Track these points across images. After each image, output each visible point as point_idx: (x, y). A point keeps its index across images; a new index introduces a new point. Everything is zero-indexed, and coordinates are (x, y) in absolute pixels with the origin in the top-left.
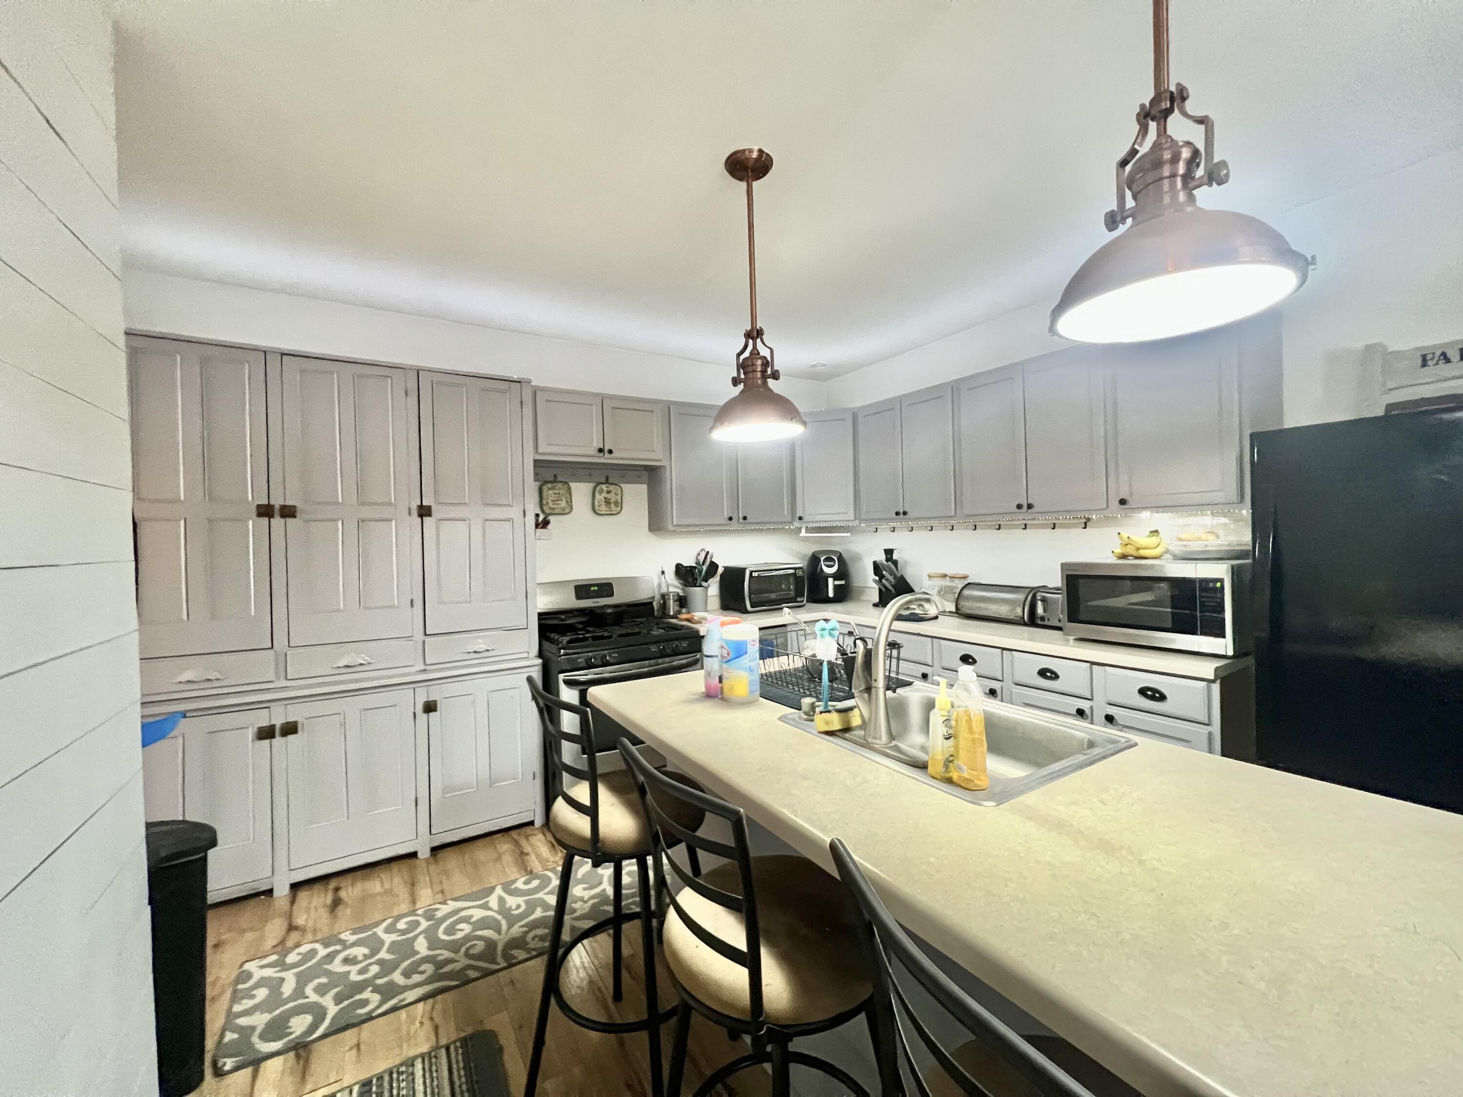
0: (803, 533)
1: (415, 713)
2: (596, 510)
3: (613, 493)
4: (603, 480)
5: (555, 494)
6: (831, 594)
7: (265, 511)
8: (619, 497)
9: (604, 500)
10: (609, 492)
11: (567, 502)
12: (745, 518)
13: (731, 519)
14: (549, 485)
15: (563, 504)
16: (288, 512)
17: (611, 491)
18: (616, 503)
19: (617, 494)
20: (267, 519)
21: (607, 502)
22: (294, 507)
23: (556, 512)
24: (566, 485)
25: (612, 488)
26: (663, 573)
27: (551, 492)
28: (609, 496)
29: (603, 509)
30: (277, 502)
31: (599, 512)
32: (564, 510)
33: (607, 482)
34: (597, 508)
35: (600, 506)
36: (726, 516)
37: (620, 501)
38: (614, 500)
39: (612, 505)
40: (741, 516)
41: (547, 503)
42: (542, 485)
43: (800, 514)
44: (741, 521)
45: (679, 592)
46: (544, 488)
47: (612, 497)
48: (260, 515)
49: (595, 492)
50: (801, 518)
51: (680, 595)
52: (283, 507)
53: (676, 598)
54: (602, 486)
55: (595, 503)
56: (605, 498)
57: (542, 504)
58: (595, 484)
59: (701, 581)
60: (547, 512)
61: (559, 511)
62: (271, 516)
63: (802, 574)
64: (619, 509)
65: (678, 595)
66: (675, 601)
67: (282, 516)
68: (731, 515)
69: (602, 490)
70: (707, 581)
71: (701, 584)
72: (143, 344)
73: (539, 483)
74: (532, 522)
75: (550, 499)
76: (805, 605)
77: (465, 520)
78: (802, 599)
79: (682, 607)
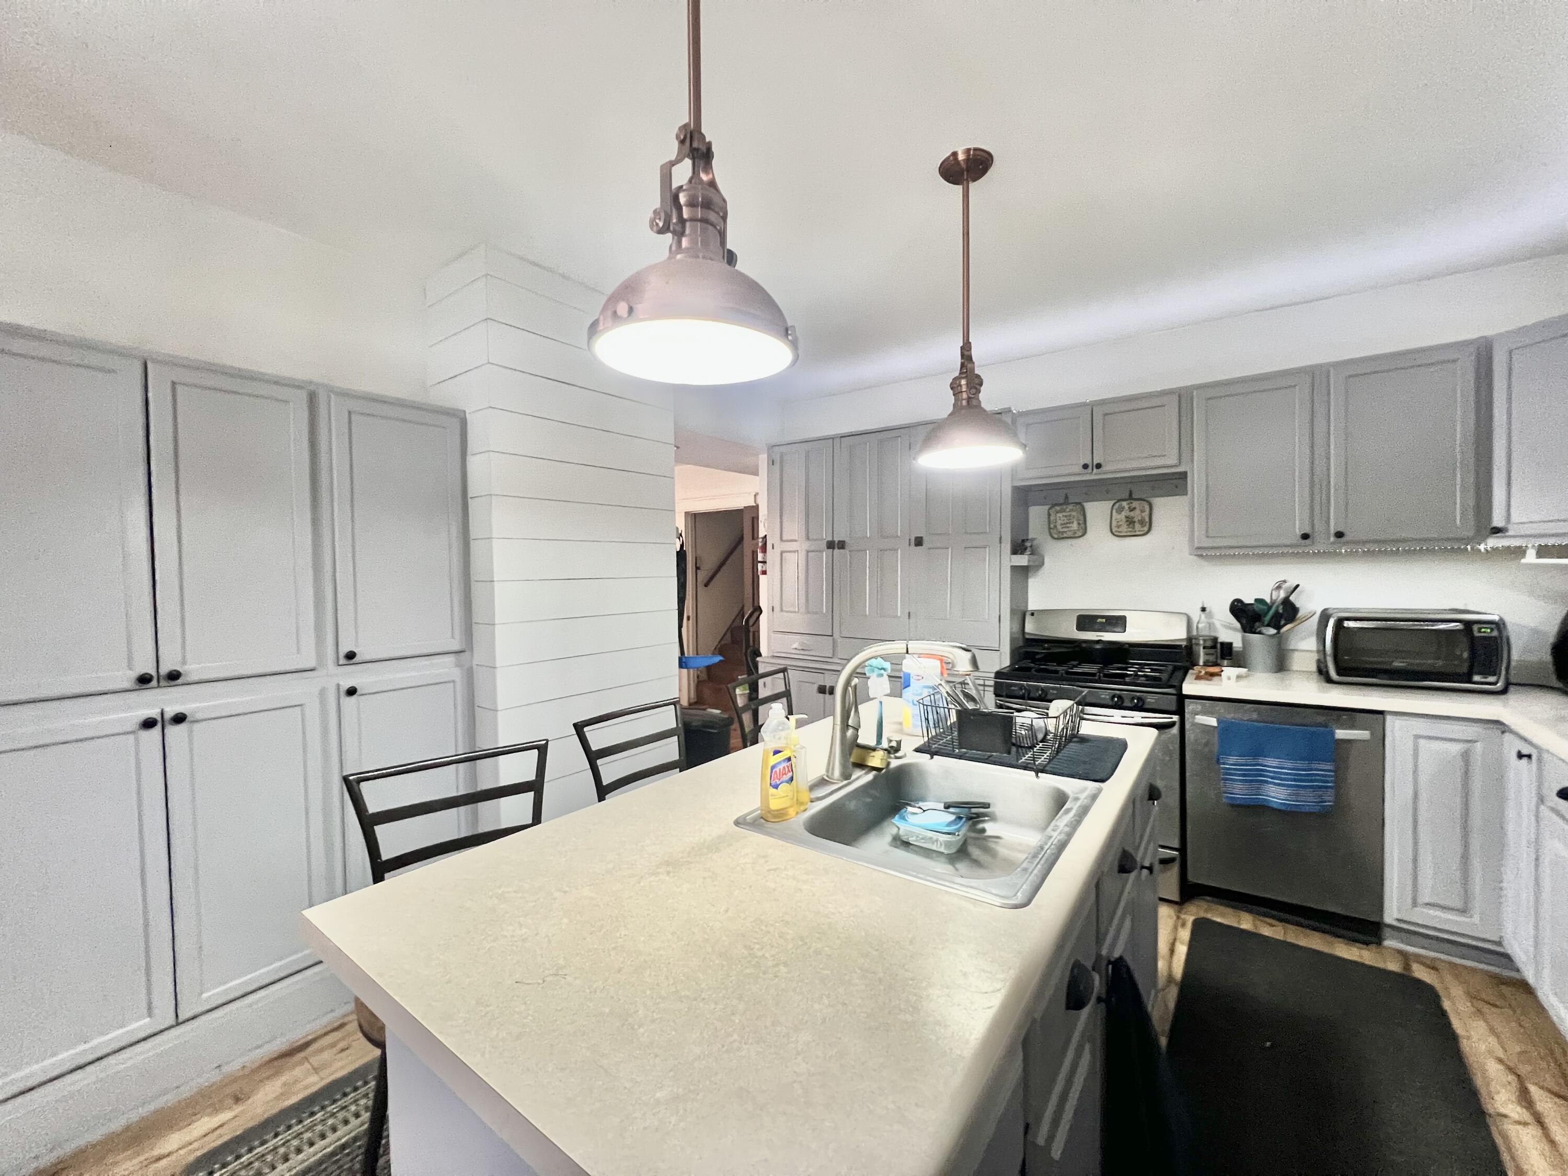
0: (1531, 557)
2: (1113, 531)
3: (1138, 511)
4: (1126, 495)
5: (1066, 516)
7: (831, 545)
8: (1146, 515)
9: (1124, 520)
10: (1132, 509)
11: (1079, 524)
12: (1339, 535)
13: (1305, 536)
14: (1058, 508)
15: (1075, 526)
16: (842, 545)
17: (1135, 508)
18: (1142, 522)
19: (1143, 511)
20: (832, 550)
21: (1130, 521)
22: (844, 542)
23: (1065, 535)
24: (1080, 506)
25: (1135, 504)
26: (1203, 609)
27: (1061, 515)
28: (1132, 514)
29: (1124, 529)
30: (836, 539)
31: (1118, 534)
32: (1075, 533)
33: (1131, 497)
34: (1114, 530)
35: (1118, 527)
36: (1298, 532)
37: (1147, 519)
38: (1140, 518)
39: (1137, 524)
40: (1332, 531)
41: (1055, 526)
42: (1050, 509)
43: (1498, 521)
44: (1332, 539)
45: (1224, 636)
46: (1052, 512)
47: (1136, 515)
48: (828, 548)
49: (1114, 511)
50: (1497, 531)
51: (1220, 640)
52: (839, 542)
53: (1209, 644)
54: (1124, 504)
55: (1114, 523)
56: (1127, 517)
57: (1050, 528)
58: (1113, 502)
59: (1268, 625)
60: (1056, 536)
61: (1070, 534)
62: (834, 548)
63: (1495, 633)
64: (1146, 529)
65: (1215, 639)
66: (1204, 648)
67: (839, 548)
68: (1307, 530)
69: (1123, 508)
70: (1278, 627)
71: (1272, 631)
72: (783, 449)
73: (1047, 507)
74: (1007, 547)
75: (1059, 522)
76: (1504, 691)
77: (948, 548)
78: (1492, 679)
79: (1223, 658)
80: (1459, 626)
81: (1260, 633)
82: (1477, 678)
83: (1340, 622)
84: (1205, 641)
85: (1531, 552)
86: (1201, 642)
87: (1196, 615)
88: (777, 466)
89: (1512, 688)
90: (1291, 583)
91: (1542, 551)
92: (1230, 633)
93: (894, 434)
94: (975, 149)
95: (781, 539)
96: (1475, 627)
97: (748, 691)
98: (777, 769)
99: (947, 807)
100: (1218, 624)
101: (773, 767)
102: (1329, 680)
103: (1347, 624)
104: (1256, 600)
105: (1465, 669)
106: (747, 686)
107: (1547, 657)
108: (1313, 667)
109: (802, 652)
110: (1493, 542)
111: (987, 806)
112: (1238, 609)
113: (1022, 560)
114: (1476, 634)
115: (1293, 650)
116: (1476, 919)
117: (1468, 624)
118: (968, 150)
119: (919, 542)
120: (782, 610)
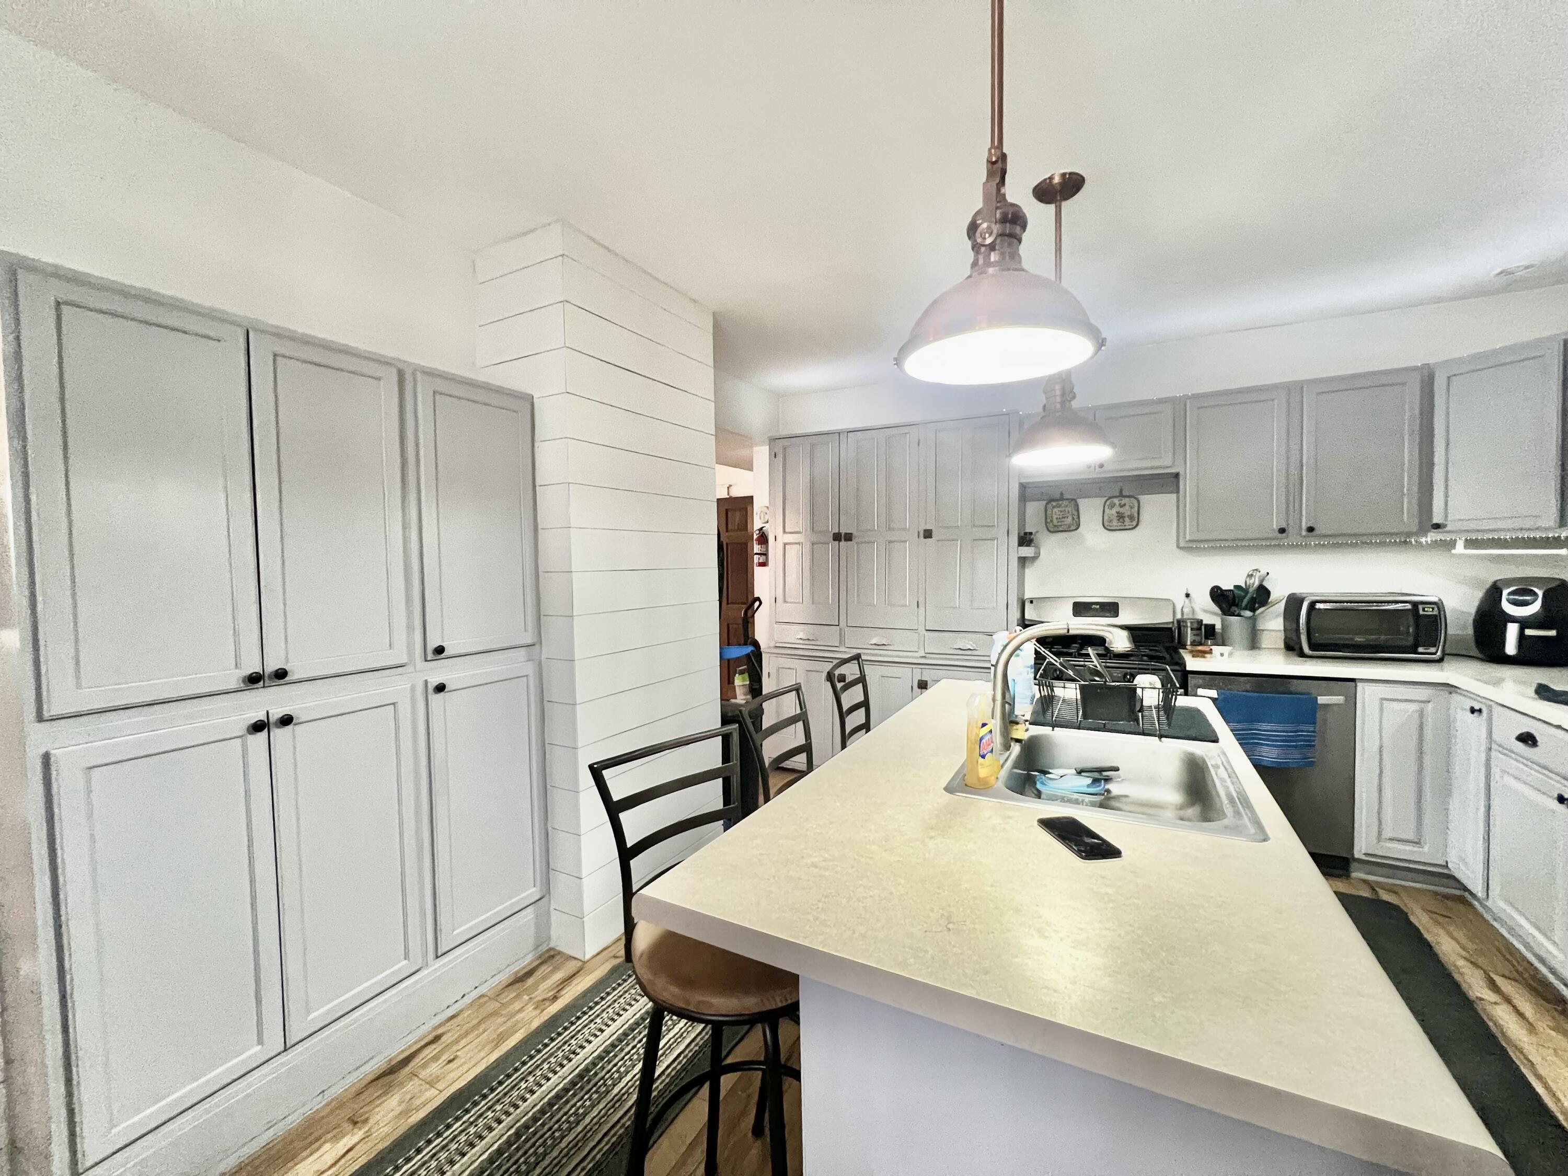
0: (1460, 548)
1: (912, 687)
2: (1105, 525)
3: (1127, 507)
4: (1117, 493)
5: (1062, 511)
6: (1511, 648)
7: (837, 537)
8: (1135, 511)
9: (1115, 515)
10: (1122, 506)
11: (1073, 519)
12: (1311, 529)
13: (1282, 531)
14: (1054, 504)
15: (1069, 520)
16: (849, 537)
17: (1125, 505)
18: (1131, 518)
19: (1132, 508)
20: (838, 542)
21: (1121, 517)
22: (851, 534)
23: (1061, 529)
24: (1073, 502)
25: (1125, 501)
26: (1188, 595)
27: (1056, 510)
28: (1122, 510)
29: (1115, 523)
30: (843, 531)
31: (1109, 528)
32: (1070, 527)
33: (1121, 495)
34: (1106, 523)
35: (1110, 521)
36: (1275, 527)
37: (1136, 515)
38: (1129, 514)
39: (1127, 519)
40: (1304, 527)
41: (1052, 521)
42: (1047, 504)
43: (1436, 520)
44: (1304, 533)
45: (1208, 620)
46: (1049, 506)
47: (1126, 511)
48: (834, 540)
49: (1106, 507)
50: (1437, 526)
51: (1204, 622)
52: (846, 534)
53: (1195, 626)
54: (1116, 501)
55: (1106, 518)
56: (1117, 513)
57: (1046, 522)
58: (1105, 499)
59: (1246, 609)
60: (1052, 530)
61: (1065, 528)
62: (840, 540)
63: (1436, 612)
64: (1134, 523)
65: (1200, 622)
66: (1192, 629)
67: (846, 540)
68: (1284, 525)
69: (1115, 504)
70: (1253, 610)
71: (1248, 613)
72: (786, 443)
73: (1044, 502)
74: (1015, 539)
75: (1055, 516)
76: (1441, 660)
77: (958, 540)
78: (1433, 650)
79: (1207, 638)
80: (1409, 606)
81: (1239, 615)
82: (1421, 650)
83: (1312, 605)
84: (1191, 623)
85: (1460, 544)
86: (1189, 624)
87: (1180, 601)
88: (780, 458)
89: (1446, 658)
90: (1263, 572)
91: (1469, 544)
92: (1210, 615)
93: (906, 430)
94: (1070, 174)
95: (784, 532)
96: (1420, 607)
97: (748, 683)
98: (984, 741)
99: (1080, 772)
100: (1197, 609)
101: (981, 739)
102: (1302, 655)
103: (1319, 606)
104: (1236, 587)
105: (1411, 640)
106: (746, 675)
107: (1470, 631)
108: (1282, 646)
109: (807, 642)
110: (1432, 536)
111: (1117, 769)
112: (1218, 595)
113: (1027, 551)
114: (1421, 612)
115: (1263, 630)
116: (1426, 849)
117: (1415, 605)
118: (1064, 175)
119: (928, 534)
120: (785, 601)
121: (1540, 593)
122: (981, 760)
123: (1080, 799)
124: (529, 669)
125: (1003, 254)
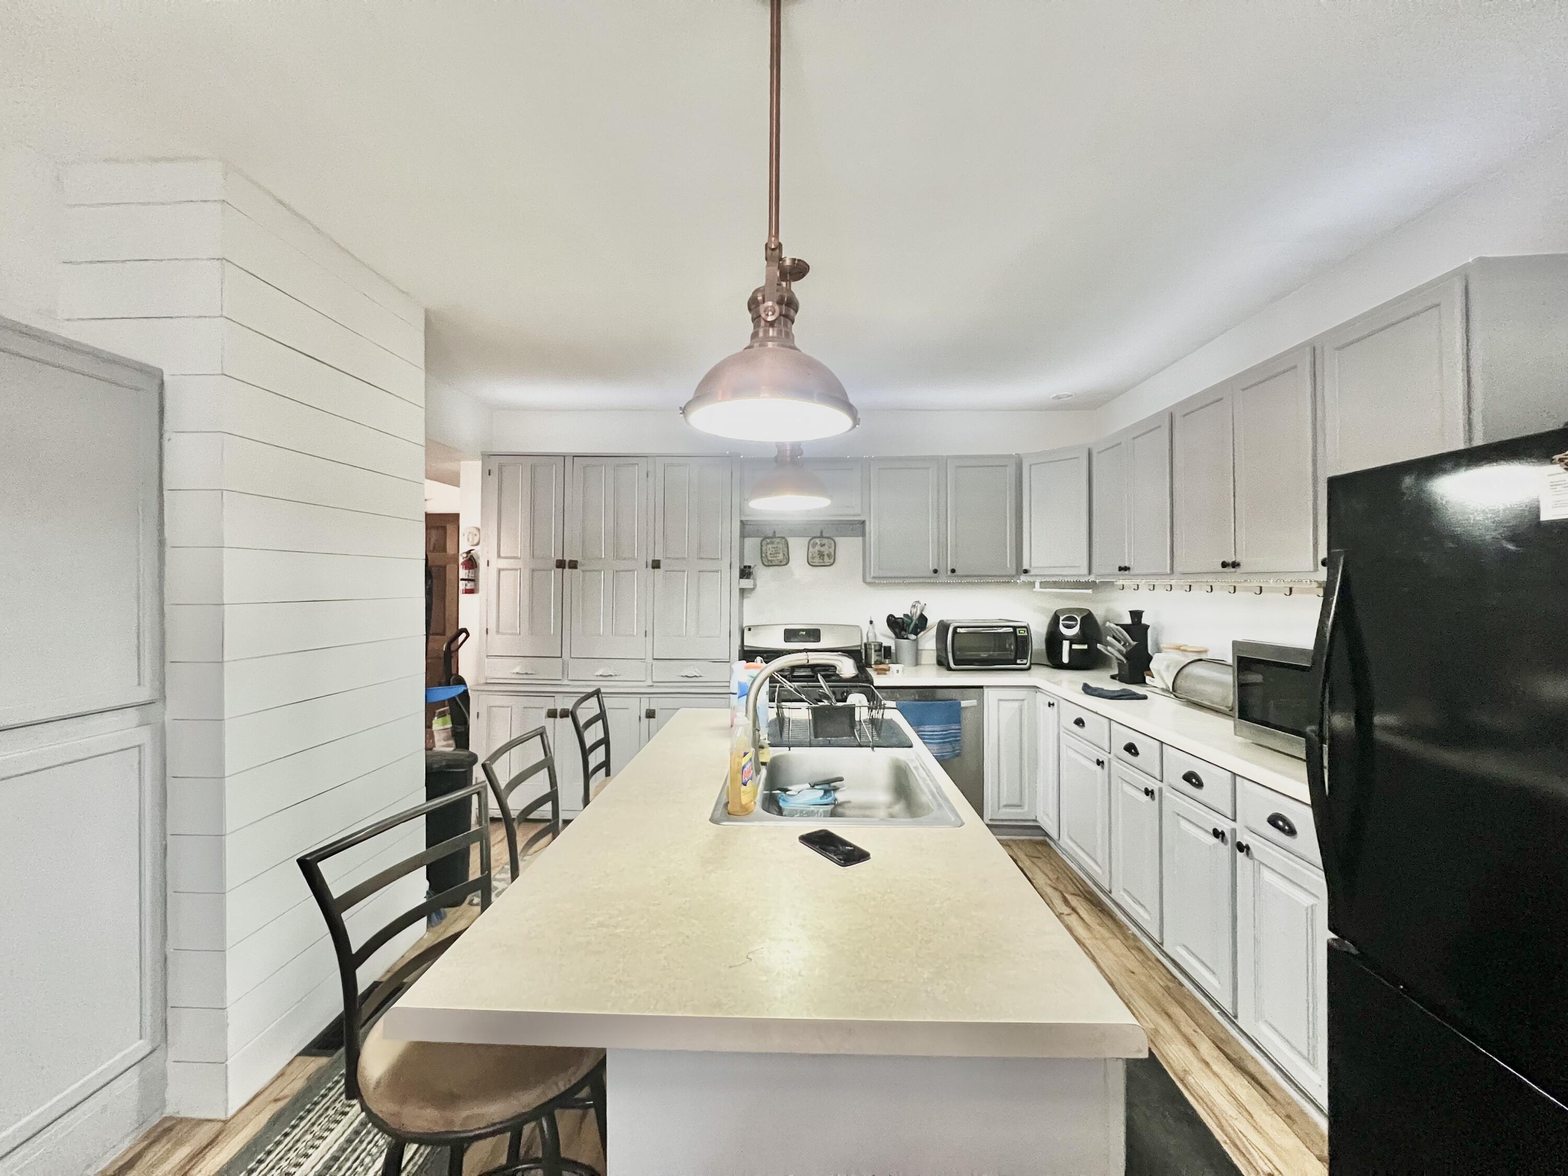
0: (1037, 588)
1: (640, 717)
2: (810, 562)
3: (827, 546)
4: (818, 534)
5: (774, 548)
6: (1065, 659)
7: (561, 564)
8: (832, 550)
9: (817, 552)
10: (822, 545)
11: (784, 555)
12: (953, 571)
13: (935, 571)
14: (768, 541)
15: (781, 556)
16: (573, 565)
17: (824, 545)
18: (829, 556)
19: (830, 547)
20: (561, 569)
21: (821, 555)
22: (576, 561)
23: (774, 564)
24: (784, 540)
25: (825, 541)
26: (871, 622)
27: (770, 546)
28: (822, 549)
29: (817, 561)
30: (567, 559)
31: (812, 564)
32: (781, 562)
33: (822, 536)
34: (810, 560)
35: (813, 558)
36: (931, 568)
37: (833, 554)
38: (828, 552)
39: (826, 557)
40: (949, 569)
41: (766, 556)
42: (762, 540)
43: (1025, 567)
44: (949, 573)
45: (886, 643)
46: (764, 542)
47: (825, 550)
48: (558, 567)
49: (810, 546)
50: (1026, 571)
51: (883, 645)
52: (570, 561)
53: (877, 648)
54: (817, 541)
55: (810, 555)
56: (819, 551)
57: (762, 557)
58: (810, 538)
59: (911, 633)
60: (766, 563)
61: (777, 563)
62: (564, 567)
63: (1026, 634)
64: (832, 561)
65: (881, 645)
66: (875, 651)
67: (570, 567)
68: (936, 567)
69: (817, 543)
70: (916, 634)
71: (913, 637)
72: (503, 460)
73: (760, 539)
74: (736, 573)
75: (769, 552)
76: (1029, 669)
77: (684, 571)
78: (1025, 661)
79: (885, 658)
80: (1011, 630)
81: (907, 638)
82: (1019, 661)
83: (955, 628)
84: (875, 646)
85: (1037, 585)
86: (873, 647)
87: (865, 627)
88: (494, 478)
89: (1032, 666)
90: (923, 603)
91: (1044, 585)
92: (886, 638)
93: (634, 460)
94: (799, 260)
95: (499, 556)
96: (1018, 630)
97: (449, 726)
98: (746, 769)
99: (813, 787)
100: (878, 634)
101: (744, 768)
102: (949, 669)
103: (959, 630)
104: (904, 615)
105: (1012, 657)
106: (448, 718)
107: (1044, 647)
108: (935, 661)
109: (521, 677)
110: (1024, 578)
111: (841, 779)
112: (894, 623)
113: (746, 583)
114: (1018, 634)
115: (922, 650)
116: (1026, 809)
117: (1015, 628)
119: (656, 565)
120: (498, 632)
121: (1079, 619)
122: (743, 788)
123: (816, 810)
124: (144, 736)
125: (780, 332)
